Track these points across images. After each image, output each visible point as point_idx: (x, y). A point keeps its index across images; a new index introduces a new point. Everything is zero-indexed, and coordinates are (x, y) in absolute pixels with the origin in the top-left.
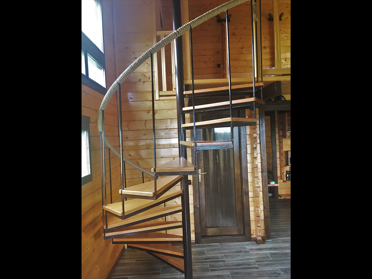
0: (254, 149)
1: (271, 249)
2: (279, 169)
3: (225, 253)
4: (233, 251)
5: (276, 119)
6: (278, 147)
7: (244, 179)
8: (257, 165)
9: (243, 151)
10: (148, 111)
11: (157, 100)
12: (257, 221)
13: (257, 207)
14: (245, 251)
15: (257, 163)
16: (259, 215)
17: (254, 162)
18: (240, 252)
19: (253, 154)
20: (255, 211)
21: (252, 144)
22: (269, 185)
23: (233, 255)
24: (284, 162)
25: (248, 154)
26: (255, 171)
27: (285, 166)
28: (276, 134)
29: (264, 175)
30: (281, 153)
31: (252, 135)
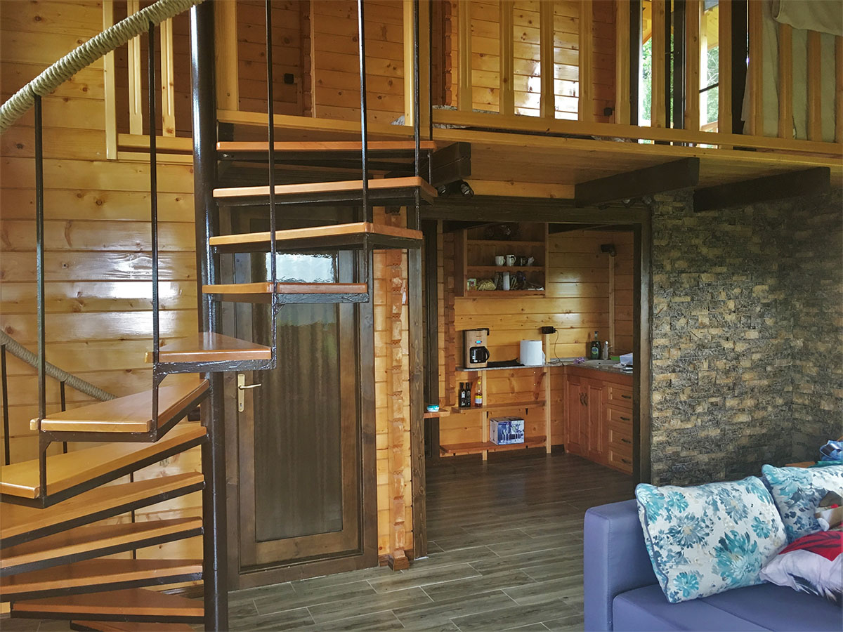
0: (392, 318)
1: (429, 578)
2: (442, 378)
3: (311, 602)
4: (333, 594)
6: (441, 321)
7: (364, 398)
8: (399, 361)
9: (364, 323)
10: (79, 192)
11: (110, 161)
12: (395, 511)
13: (395, 472)
14: (363, 592)
15: (400, 355)
16: (400, 494)
17: (392, 352)
18: (353, 594)
19: (391, 333)
20: (391, 483)
21: (388, 307)
22: (427, 416)
23: (333, 604)
24: (456, 360)
25: (377, 331)
26: (395, 377)
27: (457, 370)
28: (438, 284)
29: (414, 388)
30: (449, 336)
31: (391, 280)
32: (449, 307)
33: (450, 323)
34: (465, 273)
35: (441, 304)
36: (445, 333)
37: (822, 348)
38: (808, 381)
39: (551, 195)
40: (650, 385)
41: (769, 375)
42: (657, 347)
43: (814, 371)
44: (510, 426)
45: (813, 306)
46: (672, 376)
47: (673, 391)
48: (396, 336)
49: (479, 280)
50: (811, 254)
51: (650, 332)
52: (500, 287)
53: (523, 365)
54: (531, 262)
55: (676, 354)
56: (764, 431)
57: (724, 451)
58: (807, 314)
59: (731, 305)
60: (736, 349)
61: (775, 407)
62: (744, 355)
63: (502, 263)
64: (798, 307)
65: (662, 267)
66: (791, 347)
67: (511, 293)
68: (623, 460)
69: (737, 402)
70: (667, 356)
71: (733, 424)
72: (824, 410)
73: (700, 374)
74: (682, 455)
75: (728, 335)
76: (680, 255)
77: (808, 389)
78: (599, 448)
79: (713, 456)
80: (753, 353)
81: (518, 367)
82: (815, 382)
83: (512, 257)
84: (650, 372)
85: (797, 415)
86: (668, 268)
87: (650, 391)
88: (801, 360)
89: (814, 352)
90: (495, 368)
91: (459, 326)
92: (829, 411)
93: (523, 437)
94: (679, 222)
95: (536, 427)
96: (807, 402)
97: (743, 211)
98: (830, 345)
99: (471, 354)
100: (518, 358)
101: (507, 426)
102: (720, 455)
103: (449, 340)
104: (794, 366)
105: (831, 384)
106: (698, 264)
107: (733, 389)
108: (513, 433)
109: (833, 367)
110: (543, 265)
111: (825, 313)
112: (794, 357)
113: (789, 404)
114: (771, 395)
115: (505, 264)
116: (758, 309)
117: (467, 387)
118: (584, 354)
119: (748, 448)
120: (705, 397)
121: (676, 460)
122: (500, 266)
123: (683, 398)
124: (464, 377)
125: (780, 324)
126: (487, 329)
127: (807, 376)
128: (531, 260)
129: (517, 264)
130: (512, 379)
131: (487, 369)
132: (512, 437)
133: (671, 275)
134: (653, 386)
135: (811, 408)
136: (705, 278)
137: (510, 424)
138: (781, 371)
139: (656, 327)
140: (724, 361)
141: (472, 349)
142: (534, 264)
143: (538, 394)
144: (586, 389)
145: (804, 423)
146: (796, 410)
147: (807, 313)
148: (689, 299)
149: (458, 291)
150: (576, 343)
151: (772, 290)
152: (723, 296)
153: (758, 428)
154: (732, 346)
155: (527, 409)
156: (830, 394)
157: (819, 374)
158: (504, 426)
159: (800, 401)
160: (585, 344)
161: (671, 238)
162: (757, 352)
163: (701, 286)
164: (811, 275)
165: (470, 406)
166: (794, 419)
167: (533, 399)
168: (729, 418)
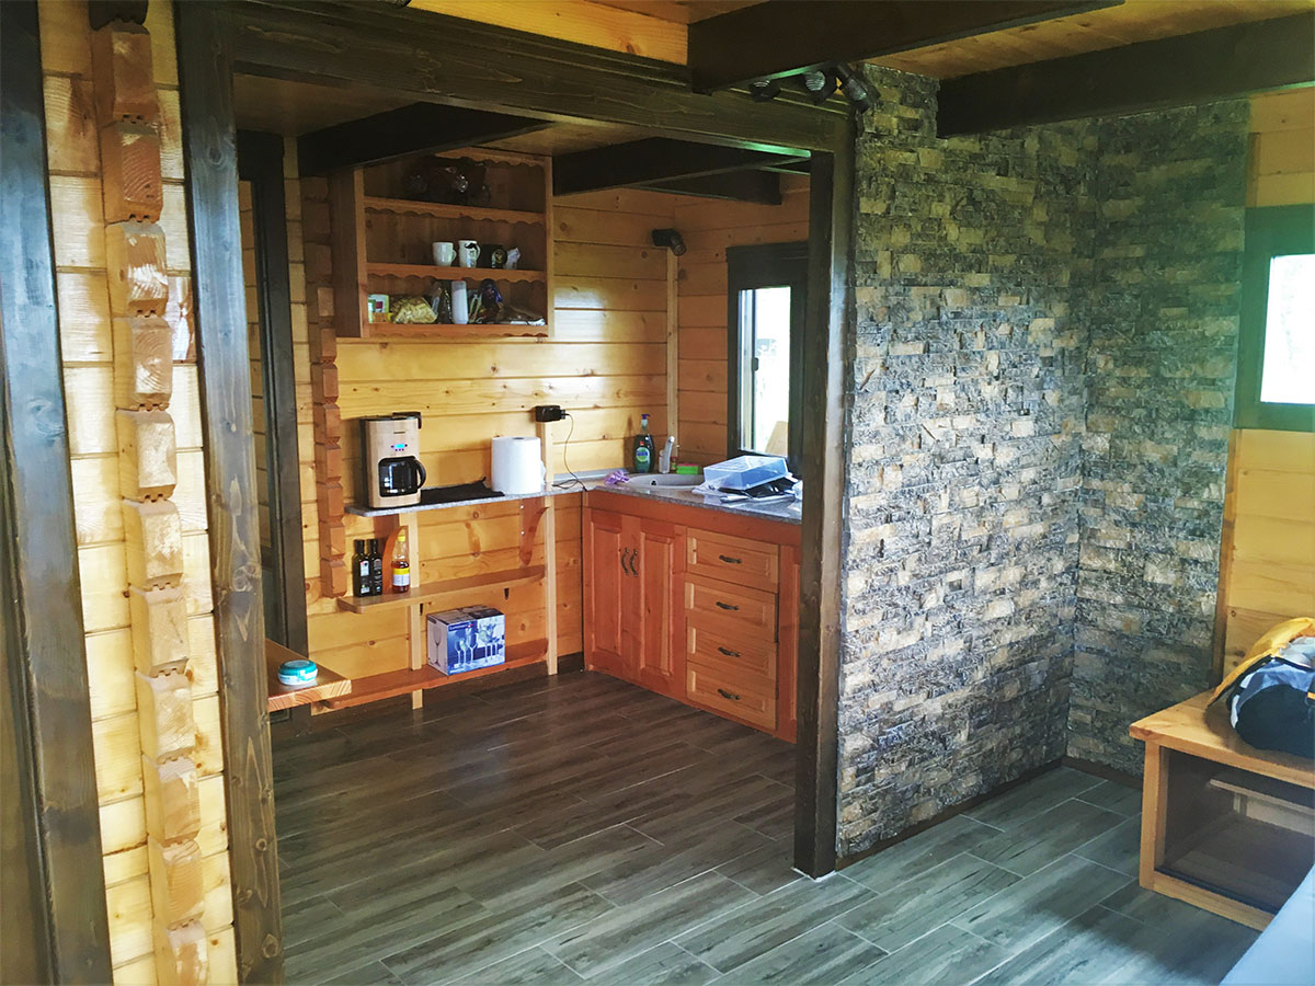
0: (137, 410)
2: (311, 533)
5: (293, 209)
6: (304, 396)
8: (174, 558)
13: (175, 920)
17: (140, 531)
19: (136, 462)
20: (158, 955)
21: (119, 365)
22: (278, 703)
24: (345, 489)
25: (82, 457)
26: (158, 615)
27: (347, 511)
28: (293, 306)
29: (233, 636)
30: (325, 433)
31: (123, 275)
32: (322, 363)
33: (324, 400)
34: (362, 278)
35: (302, 356)
36: (316, 425)
37: (1153, 453)
38: (1117, 523)
39: (629, 47)
40: (842, 555)
41: (1045, 513)
42: (860, 465)
43: (1132, 502)
44: (475, 630)
45: (1138, 363)
46: (884, 531)
47: (886, 564)
48: (155, 472)
49: (396, 300)
50: (1139, 252)
51: (846, 428)
52: (445, 317)
53: (501, 494)
54: (515, 260)
55: (894, 478)
56: (1033, 631)
57: (969, 685)
58: (1124, 381)
59: (993, 360)
60: (997, 462)
61: (1052, 578)
62: (1008, 473)
63: (450, 259)
64: (1102, 364)
65: (874, 268)
66: (1081, 450)
67: (473, 329)
68: (720, 691)
69: (993, 577)
70: (878, 484)
71: (984, 625)
72: (1152, 585)
73: (934, 522)
74: (897, 708)
75: (983, 432)
76: (907, 240)
77: (1115, 537)
78: (664, 665)
79: (950, 698)
80: (1023, 467)
81: (490, 500)
82: (1134, 525)
83: (471, 246)
84: (843, 524)
85: (1088, 592)
86: (885, 271)
87: (842, 567)
88: (1102, 479)
89: (1135, 460)
90: (440, 506)
91: (350, 407)
92: (1165, 588)
93: (502, 650)
94: (907, 157)
95: (527, 625)
96: (1112, 566)
97: (1023, 144)
98: (1175, 449)
99: (382, 475)
100: (488, 476)
101: (468, 631)
102: (963, 693)
103: (323, 441)
104: (1087, 492)
105: (1171, 529)
106: (942, 264)
107: (988, 548)
108: (481, 644)
109: (1179, 493)
110: (541, 267)
111: (1165, 381)
112: (1085, 471)
113: (1073, 568)
114: (1047, 555)
115: (456, 262)
116: (1035, 371)
117: (374, 550)
118: (621, 463)
119: (1006, 670)
120: (941, 572)
121: (886, 721)
122: (445, 267)
123: (903, 578)
124: (363, 527)
125: (1067, 402)
126: (417, 415)
127: (1116, 511)
128: (513, 256)
129: (483, 262)
130: (474, 524)
131: (422, 508)
132: (479, 654)
133: (891, 289)
134: (850, 557)
135: (1122, 577)
136: (953, 298)
137: (474, 626)
138: (1064, 501)
139: (859, 417)
140: (977, 488)
141: (385, 463)
142: (520, 265)
143: (530, 553)
144: (636, 540)
145: (1104, 609)
146: (1086, 581)
147: (1124, 379)
148: (919, 348)
149: (345, 324)
150: (604, 438)
151: (1059, 330)
152: (979, 343)
153: (1023, 627)
154: (990, 456)
155: (507, 590)
156: (1169, 551)
157: (1143, 508)
158: (461, 634)
159: (1097, 563)
160: (622, 441)
161: (892, 197)
162: (1028, 466)
163: (944, 318)
164: (1136, 297)
165: (380, 593)
166: (1082, 600)
167: (518, 564)
168: (979, 613)
